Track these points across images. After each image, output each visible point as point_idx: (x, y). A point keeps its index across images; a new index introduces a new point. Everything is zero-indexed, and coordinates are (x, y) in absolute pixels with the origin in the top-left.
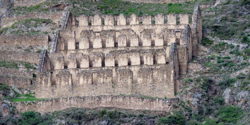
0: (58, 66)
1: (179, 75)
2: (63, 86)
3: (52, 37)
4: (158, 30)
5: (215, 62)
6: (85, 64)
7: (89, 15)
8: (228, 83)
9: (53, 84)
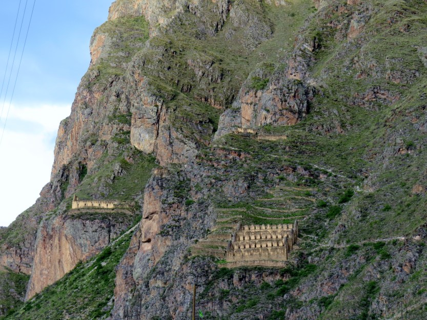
0: (236, 247)
1: (288, 251)
2: (238, 256)
3: (233, 235)
4: (279, 231)
5: (304, 245)
6: (247, 246)
7: (249, 225)
8: (310, 254)
9: (234, 255)
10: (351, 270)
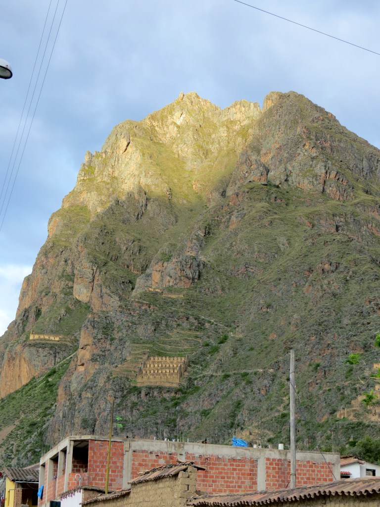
0: (144, 372)
1: (181, 376)
2: (145, 378)
3: (143, 363)
4: (175, 362)
5: (192, 372)
6: (152, 372)
7: (154, 356)
8: (196, 379)
9: (142, 377)
10: (224, 391)
